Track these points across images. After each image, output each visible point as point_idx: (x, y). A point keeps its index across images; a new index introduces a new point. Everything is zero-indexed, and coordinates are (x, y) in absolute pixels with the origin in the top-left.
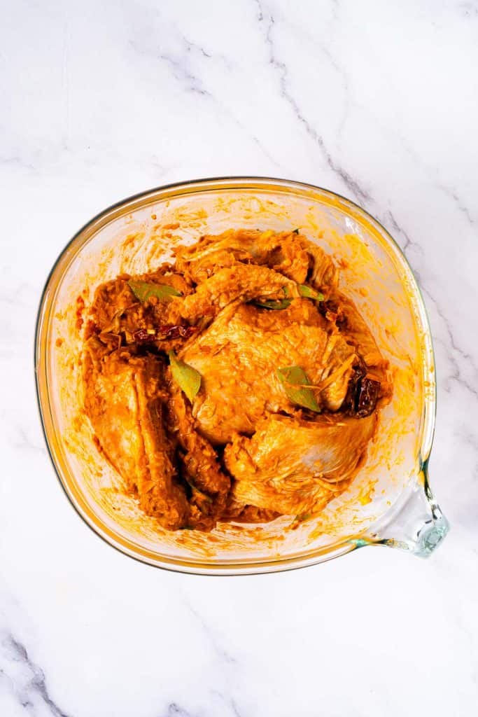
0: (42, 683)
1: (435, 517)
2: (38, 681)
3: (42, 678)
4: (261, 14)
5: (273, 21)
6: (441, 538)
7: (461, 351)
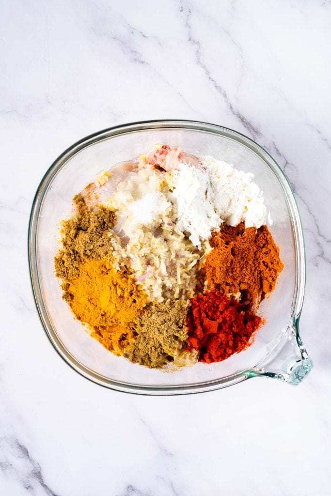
0: (39, 473)
2: (37, 472)
3: (39, 469)
4: (182, 8)
5: (190, 12)
6: (307, 372)
7: (325, 238)
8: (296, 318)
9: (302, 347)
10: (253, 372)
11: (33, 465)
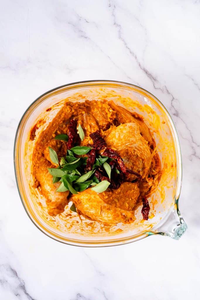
1: (181, 223)
3: (24, 284)
4: (110, 4)
5: (115, 7)
6: (184, 231)
7: (196, 144)
8: (177, 199)
10: (151, 232)
11: (20, 281)
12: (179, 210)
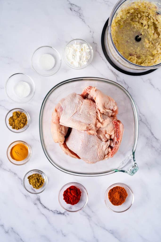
0: (39, 199)
1: (135, 166)
2: (38, 198)
3: (39, 197)
4: (90, 31)
5: (93, 32)
6: (136, 171)
7: (142, 114)
8: (134, 151)
9: (135, 162)
10: (117, 170)
11: (37, 196)
12: (135, 158)
